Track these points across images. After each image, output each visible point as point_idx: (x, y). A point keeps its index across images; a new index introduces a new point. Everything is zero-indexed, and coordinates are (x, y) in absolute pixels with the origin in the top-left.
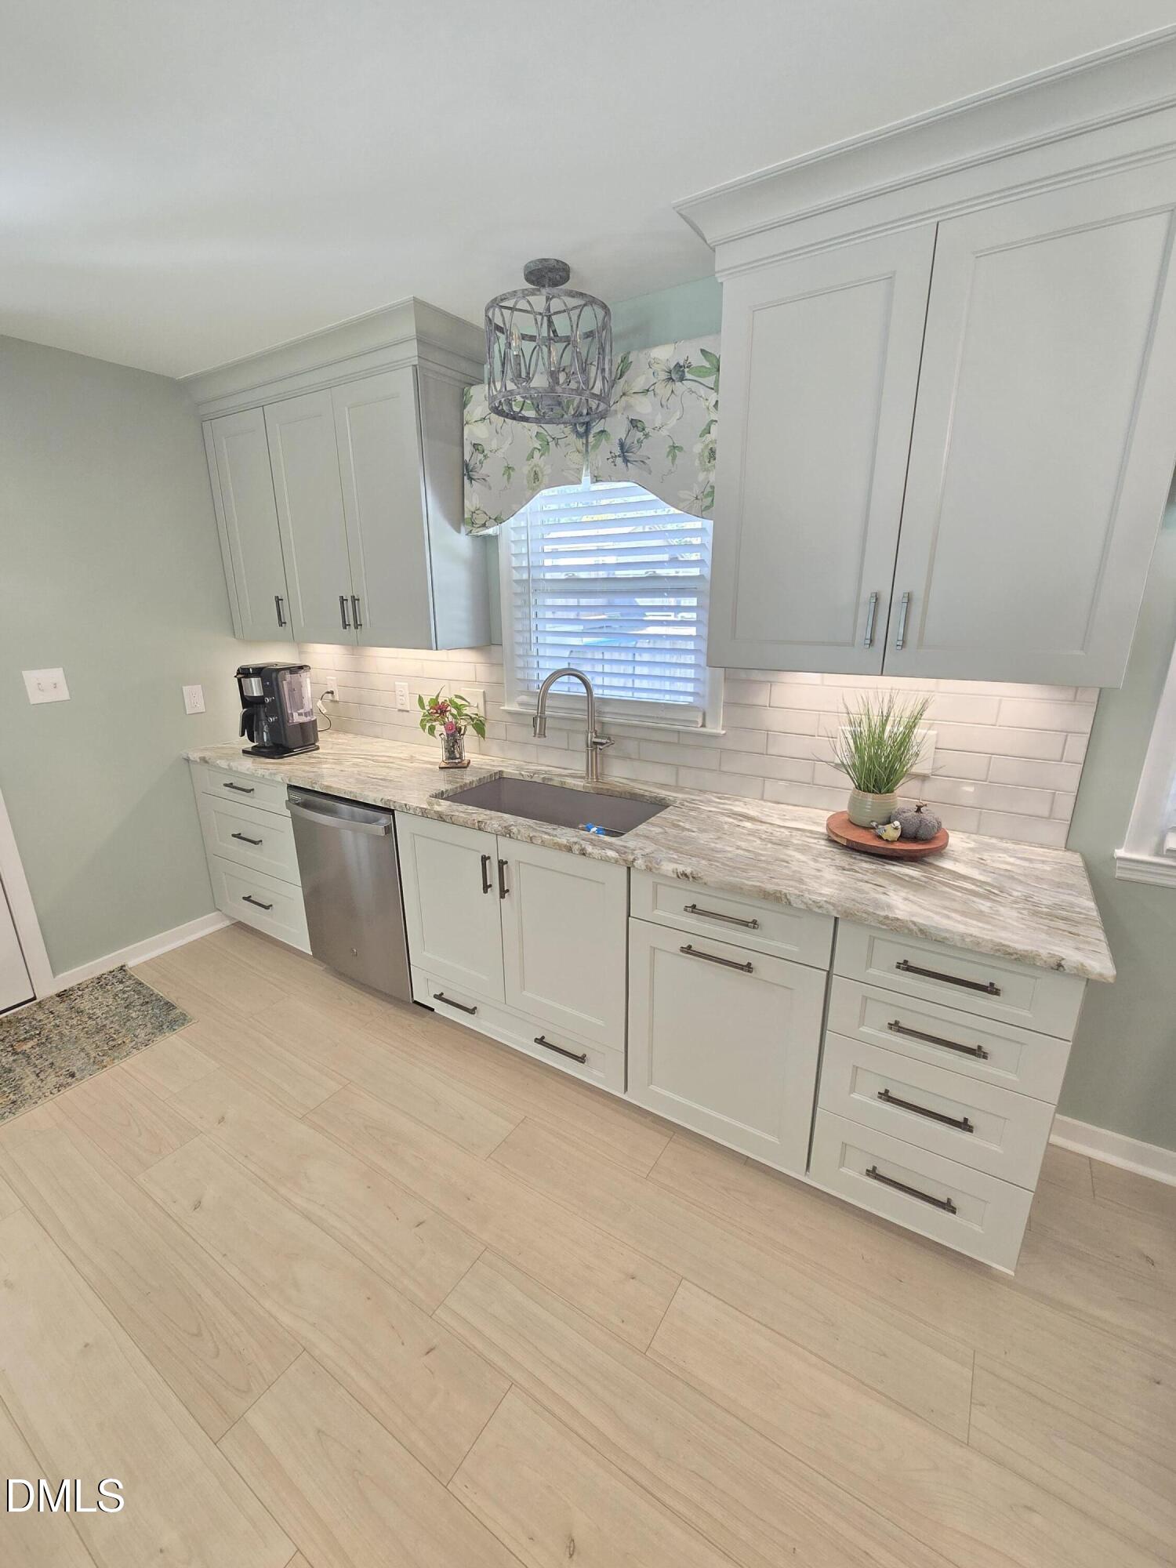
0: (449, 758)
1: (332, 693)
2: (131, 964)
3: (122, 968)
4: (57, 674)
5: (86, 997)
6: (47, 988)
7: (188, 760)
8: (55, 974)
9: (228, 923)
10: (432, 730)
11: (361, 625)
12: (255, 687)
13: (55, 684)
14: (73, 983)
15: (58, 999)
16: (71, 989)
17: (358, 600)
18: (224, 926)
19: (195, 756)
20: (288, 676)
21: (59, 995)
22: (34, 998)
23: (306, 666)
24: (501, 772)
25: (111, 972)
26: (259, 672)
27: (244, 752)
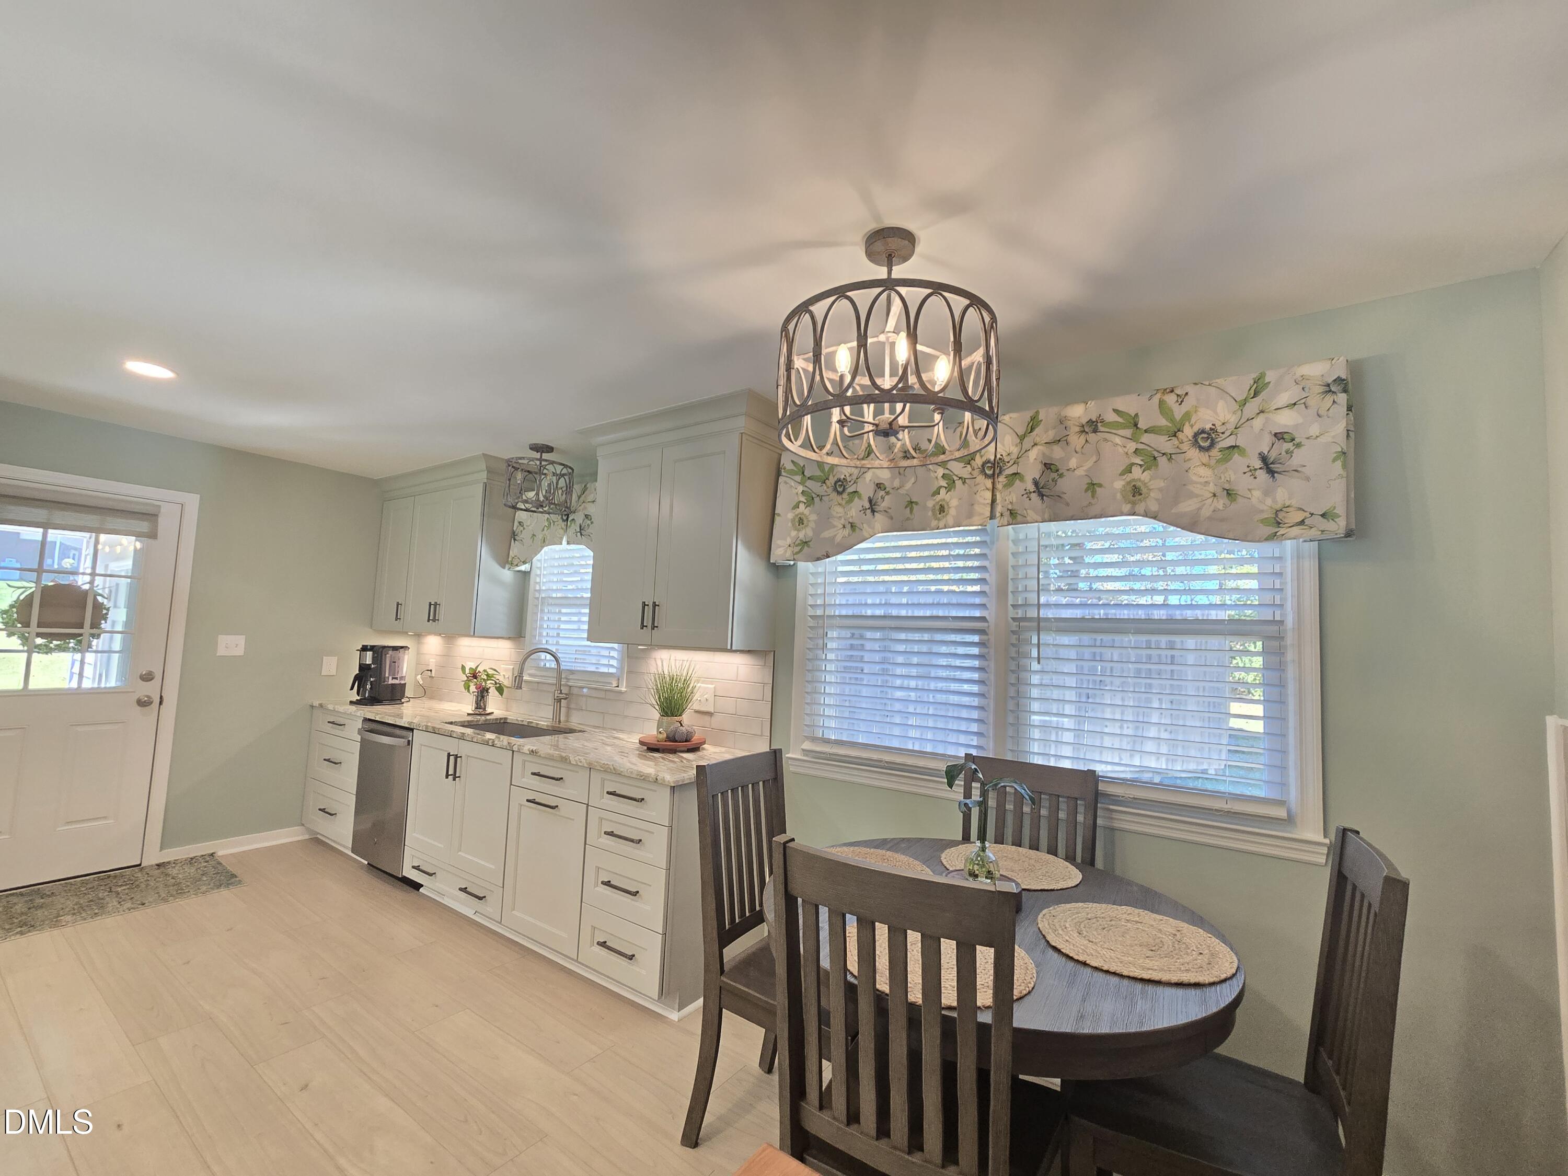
0: (476, 708)
1: (431, 671)
2: (220, 853)
3: (212, 855)
4: (241, 640)
5: (177, 868)
6: (151, 859)
7: (312, 706)
8: (162, 849)
9: (307, 837)
10: (467, 688)
11: (438, 620)
12: (369, 658)
13: (237, 645)
14: (172, 859)
15: (156, 867)
16: (169, 863)
17: (439, 605)
18: (303, 838)
19: (316, 703)
20: (390, 652)
21: (157, 865)
22: (140, 865)
23: (407, 647)
24: (506, 719)
25: (202, 856)
26: (372, 648)
27: (351, 702)
